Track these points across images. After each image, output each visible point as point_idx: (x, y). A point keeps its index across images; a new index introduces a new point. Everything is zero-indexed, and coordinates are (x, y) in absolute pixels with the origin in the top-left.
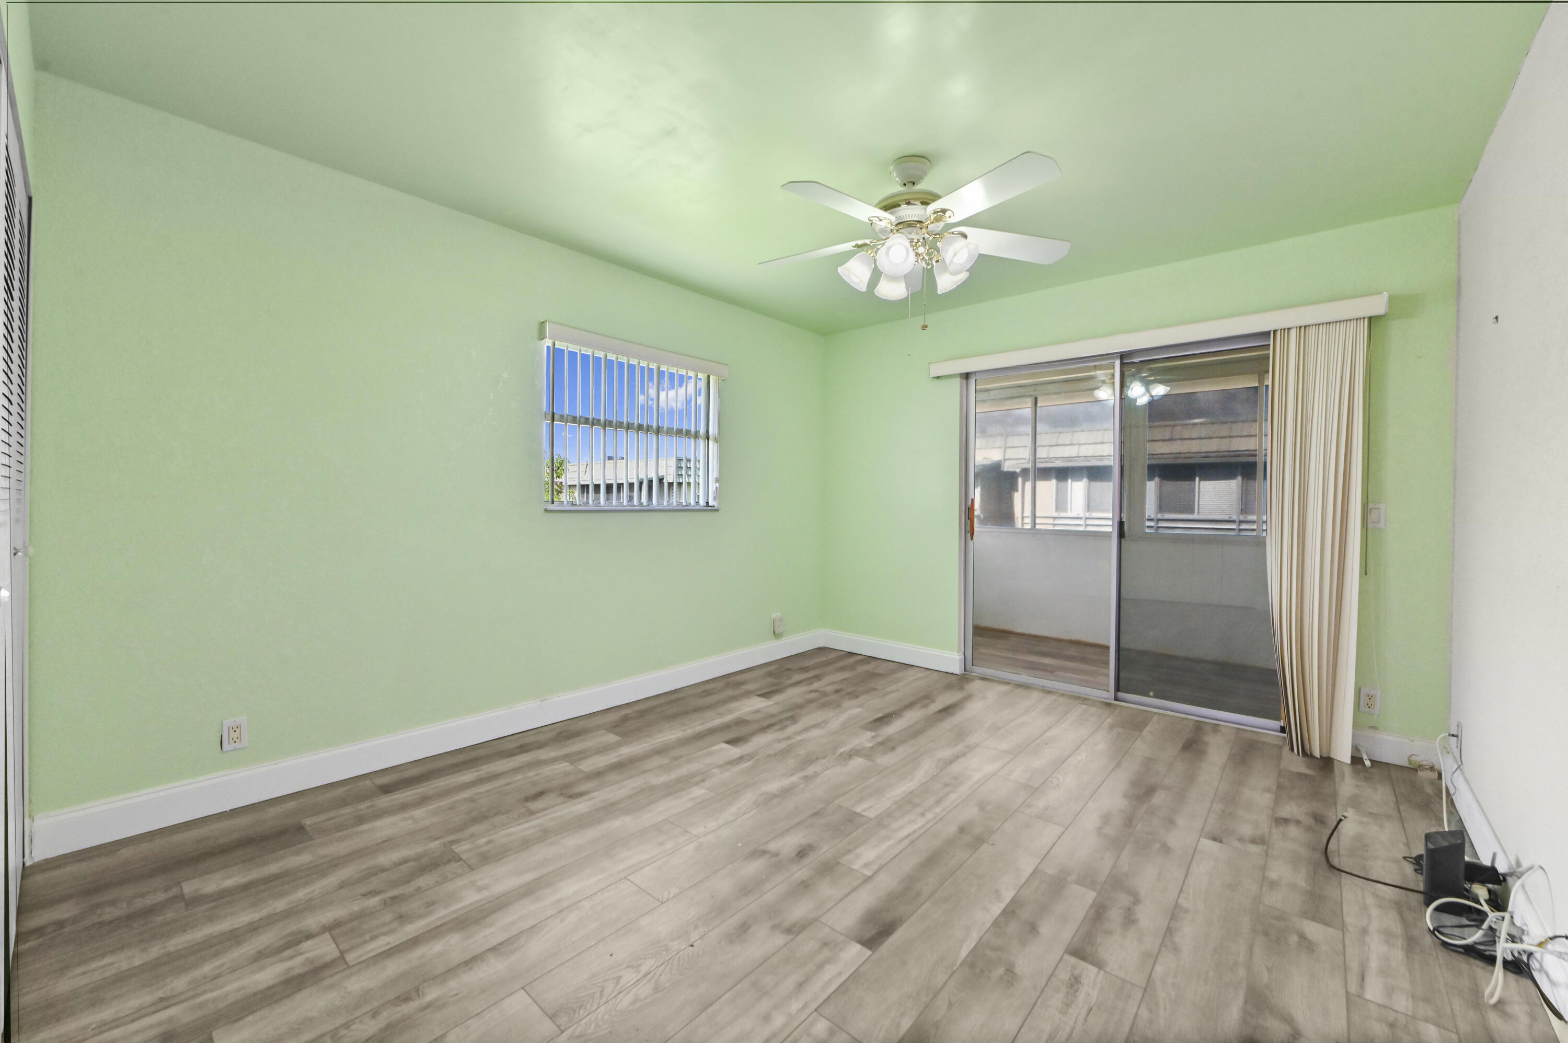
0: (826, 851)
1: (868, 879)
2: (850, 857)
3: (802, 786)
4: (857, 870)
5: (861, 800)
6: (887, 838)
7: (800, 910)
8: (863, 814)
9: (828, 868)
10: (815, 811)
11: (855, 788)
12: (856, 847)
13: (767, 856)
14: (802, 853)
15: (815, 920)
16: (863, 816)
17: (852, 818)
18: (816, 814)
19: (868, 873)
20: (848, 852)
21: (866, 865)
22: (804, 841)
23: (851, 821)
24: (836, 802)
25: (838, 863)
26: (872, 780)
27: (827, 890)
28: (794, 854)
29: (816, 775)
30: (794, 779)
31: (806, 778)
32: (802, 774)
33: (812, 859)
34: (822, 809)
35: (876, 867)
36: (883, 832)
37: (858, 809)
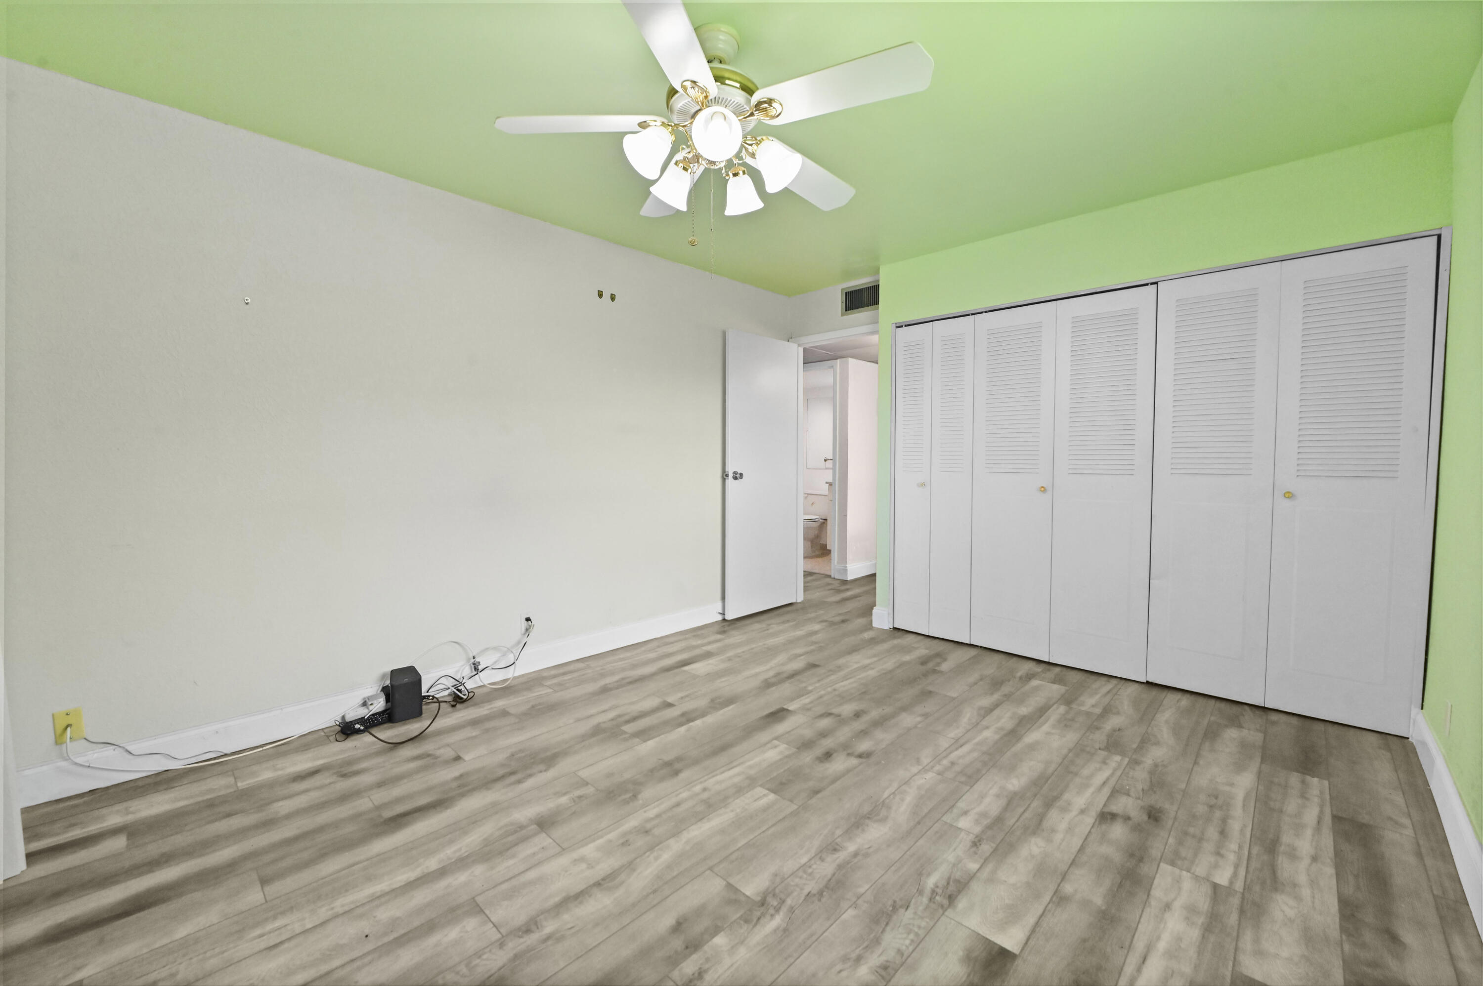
0: (807, 757)
1: (776, 738)
2: (787, 753)
3: (839, 832)
4: (784, 743)
5: (765, 809)
6: (751, 767)
7: (825, 723)
8: (767, 792)
9: (806, 745)
10: (819, 796)
11: (768, 829)
12: (781, 760)
13: (857, 753)
14: (828, 755)
15: (816, 718)
16: (768, 789)
17: (779, 786)
18: (817, 792)
19: (776, 742)
20: (788, 757)
21: (776, 747)
22: (827, 765)
23: (782, 784)
24: (795, 807)
25: (798, 748)
26: (742, 842)
27: (808, 733)
28: (835, 755)
29: (820, 855)
30: (851, 847)
31: (834, 848)
32: (842, 856)
33: (819, 751)
34: (811, 798)
35: (769, 745)
36: (752, 772)
37: (772, 797)
